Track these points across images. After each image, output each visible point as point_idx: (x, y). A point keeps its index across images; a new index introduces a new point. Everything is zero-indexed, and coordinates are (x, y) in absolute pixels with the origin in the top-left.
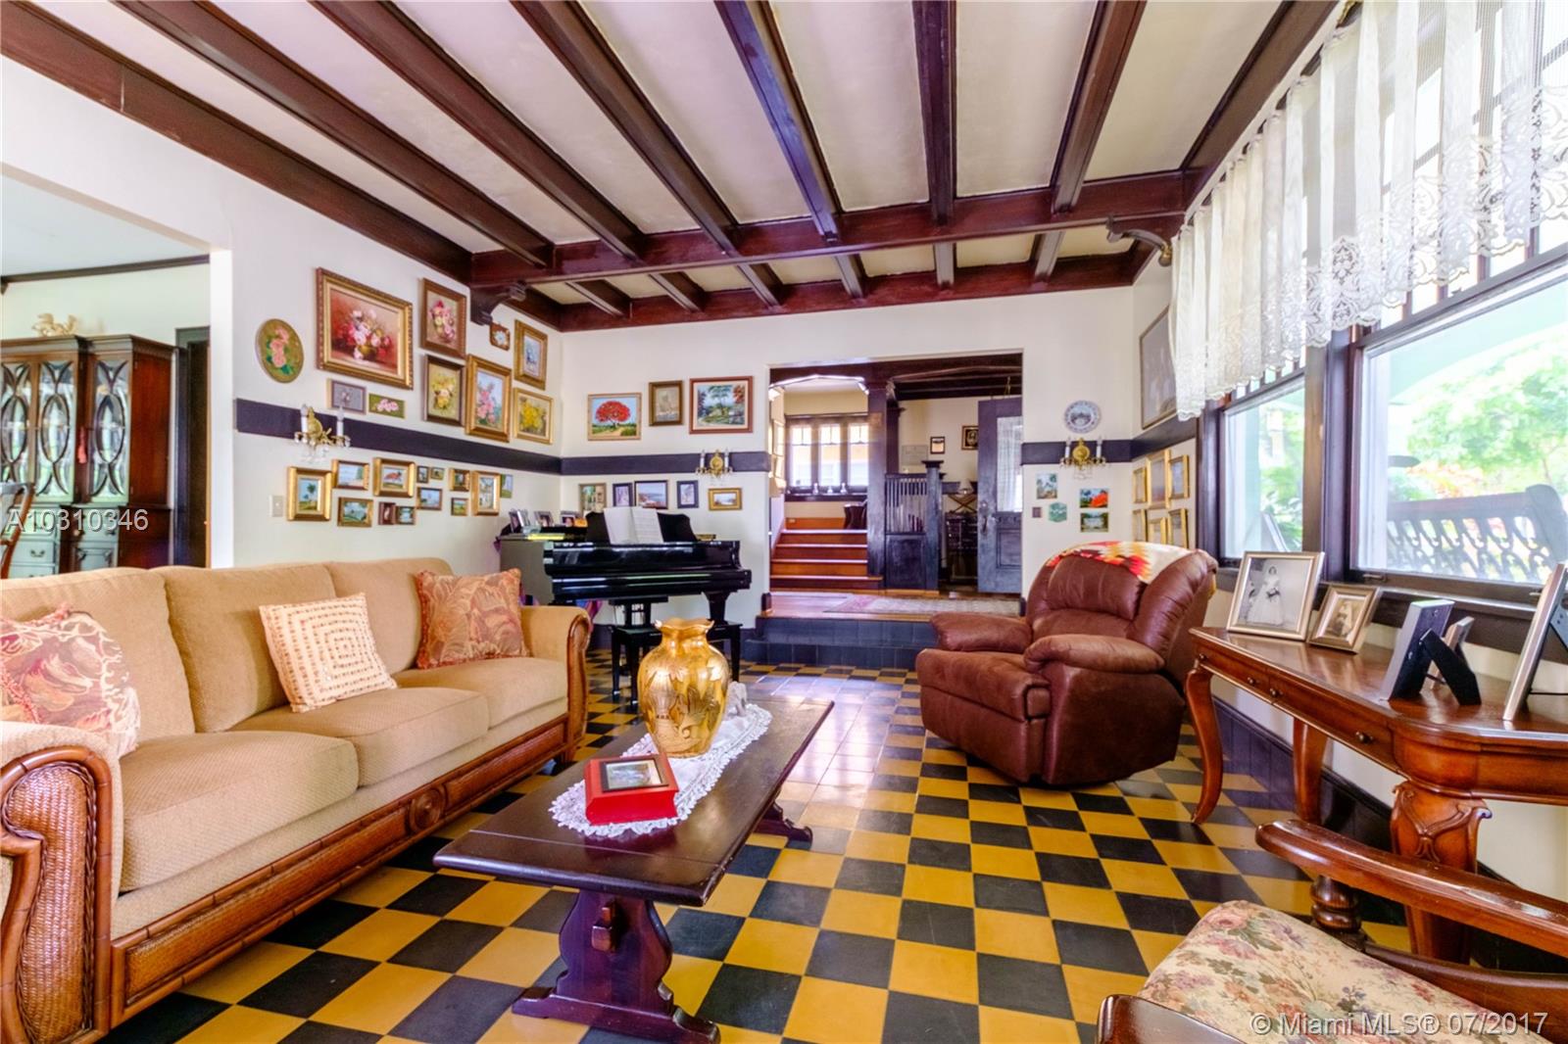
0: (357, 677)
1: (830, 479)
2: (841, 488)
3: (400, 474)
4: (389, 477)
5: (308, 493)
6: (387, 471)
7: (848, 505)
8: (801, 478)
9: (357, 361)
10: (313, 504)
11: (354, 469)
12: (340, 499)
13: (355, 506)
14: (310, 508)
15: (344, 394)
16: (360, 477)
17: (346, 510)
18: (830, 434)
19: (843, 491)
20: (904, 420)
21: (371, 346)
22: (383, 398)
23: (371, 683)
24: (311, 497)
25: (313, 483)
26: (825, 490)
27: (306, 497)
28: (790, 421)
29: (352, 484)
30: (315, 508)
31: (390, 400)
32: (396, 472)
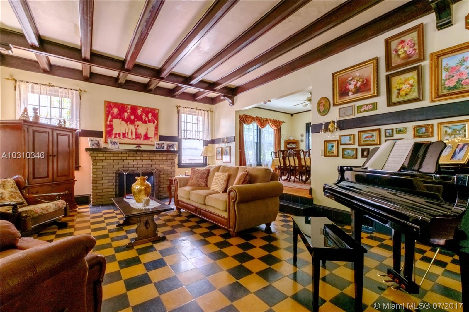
0: (214, 187)
3: (373, 135)
4: (366, 137)
5: (331, 148)
6: (364, 135)
9: (351, 96)
10: (333, 152)
11: (348, 137)
12: (343, 149)
13: (349, 151)
14: (332, 153)
15: (344, 111)
16: (351, 140)
17: (345, 153)
21: (357, 87)
22: (363, 106)
23: (216, 189)
24: (332, 149)
25: (332, 145)
27: (331, 149)
29: (347, 143)
30: (334, 153)
31: (367, 105)
32: (370, 135)
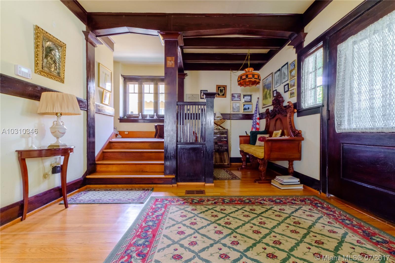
1: (149, 111)
2: (154, 115)
7: (156, 124)
8: (133, 109)
18: (149, 88)
19: (155, 117)
20: (187, 81)
26: (146, 116)
28: (127, 79)
